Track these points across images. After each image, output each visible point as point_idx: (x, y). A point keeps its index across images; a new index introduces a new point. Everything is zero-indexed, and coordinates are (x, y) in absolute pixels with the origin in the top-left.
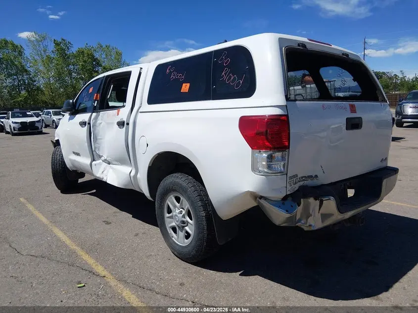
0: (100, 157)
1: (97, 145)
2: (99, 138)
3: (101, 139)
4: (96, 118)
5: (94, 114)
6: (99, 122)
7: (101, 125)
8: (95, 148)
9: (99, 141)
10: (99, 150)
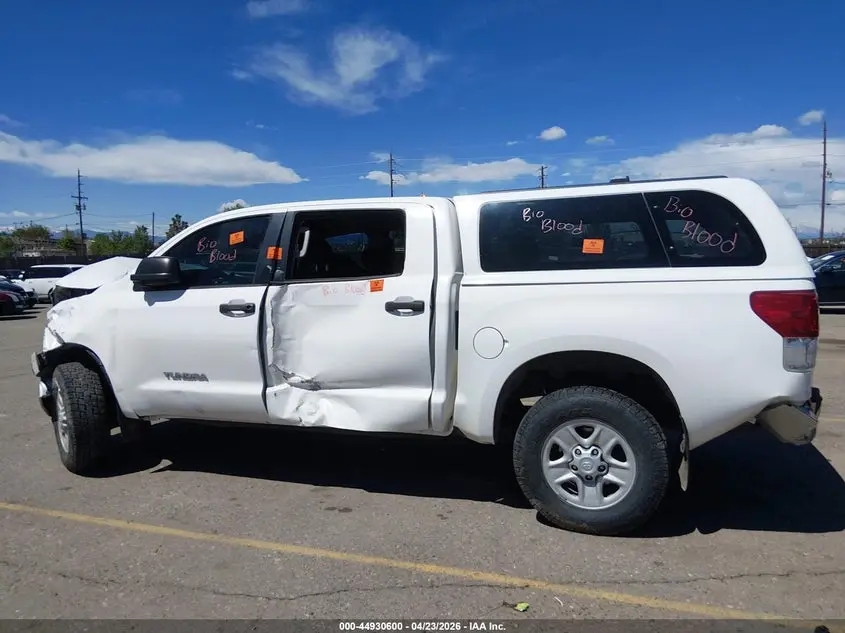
0: (286, 376)
1: (280, 353)
2: (285, 337)
3: (289, 339)
4: (279, 298)
5: (273, 290)
6: (284, 305)
7: (293, 311)
8: (276, 359)
9: (284, 345)
10: (284, 363)
